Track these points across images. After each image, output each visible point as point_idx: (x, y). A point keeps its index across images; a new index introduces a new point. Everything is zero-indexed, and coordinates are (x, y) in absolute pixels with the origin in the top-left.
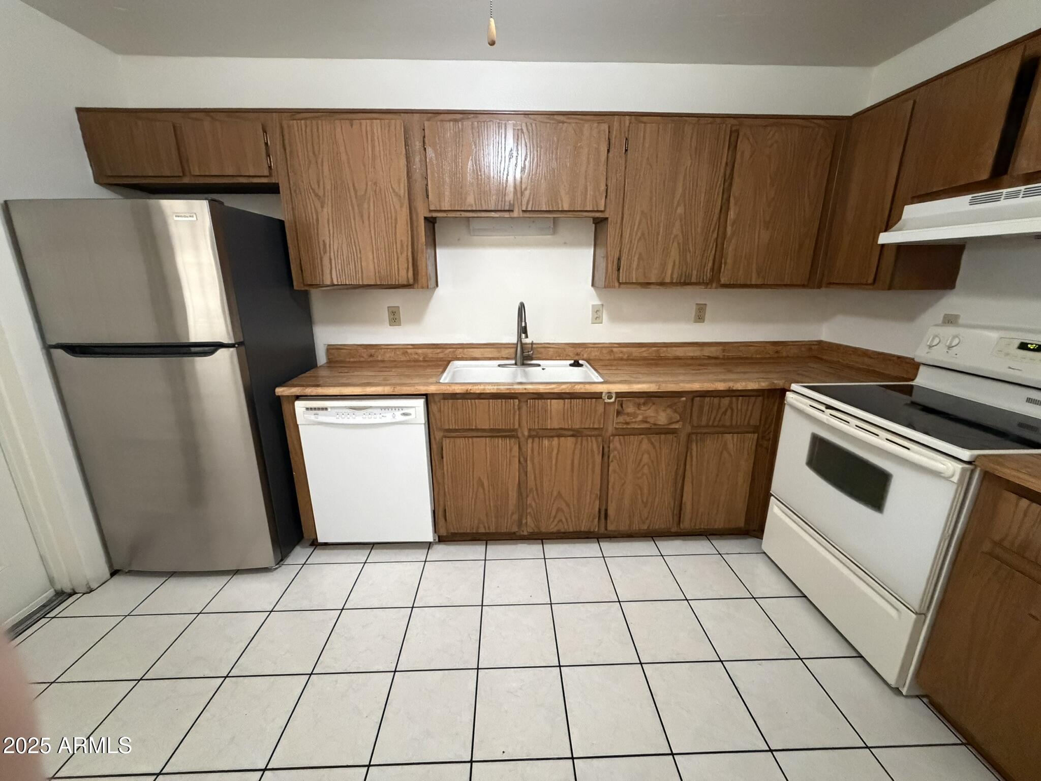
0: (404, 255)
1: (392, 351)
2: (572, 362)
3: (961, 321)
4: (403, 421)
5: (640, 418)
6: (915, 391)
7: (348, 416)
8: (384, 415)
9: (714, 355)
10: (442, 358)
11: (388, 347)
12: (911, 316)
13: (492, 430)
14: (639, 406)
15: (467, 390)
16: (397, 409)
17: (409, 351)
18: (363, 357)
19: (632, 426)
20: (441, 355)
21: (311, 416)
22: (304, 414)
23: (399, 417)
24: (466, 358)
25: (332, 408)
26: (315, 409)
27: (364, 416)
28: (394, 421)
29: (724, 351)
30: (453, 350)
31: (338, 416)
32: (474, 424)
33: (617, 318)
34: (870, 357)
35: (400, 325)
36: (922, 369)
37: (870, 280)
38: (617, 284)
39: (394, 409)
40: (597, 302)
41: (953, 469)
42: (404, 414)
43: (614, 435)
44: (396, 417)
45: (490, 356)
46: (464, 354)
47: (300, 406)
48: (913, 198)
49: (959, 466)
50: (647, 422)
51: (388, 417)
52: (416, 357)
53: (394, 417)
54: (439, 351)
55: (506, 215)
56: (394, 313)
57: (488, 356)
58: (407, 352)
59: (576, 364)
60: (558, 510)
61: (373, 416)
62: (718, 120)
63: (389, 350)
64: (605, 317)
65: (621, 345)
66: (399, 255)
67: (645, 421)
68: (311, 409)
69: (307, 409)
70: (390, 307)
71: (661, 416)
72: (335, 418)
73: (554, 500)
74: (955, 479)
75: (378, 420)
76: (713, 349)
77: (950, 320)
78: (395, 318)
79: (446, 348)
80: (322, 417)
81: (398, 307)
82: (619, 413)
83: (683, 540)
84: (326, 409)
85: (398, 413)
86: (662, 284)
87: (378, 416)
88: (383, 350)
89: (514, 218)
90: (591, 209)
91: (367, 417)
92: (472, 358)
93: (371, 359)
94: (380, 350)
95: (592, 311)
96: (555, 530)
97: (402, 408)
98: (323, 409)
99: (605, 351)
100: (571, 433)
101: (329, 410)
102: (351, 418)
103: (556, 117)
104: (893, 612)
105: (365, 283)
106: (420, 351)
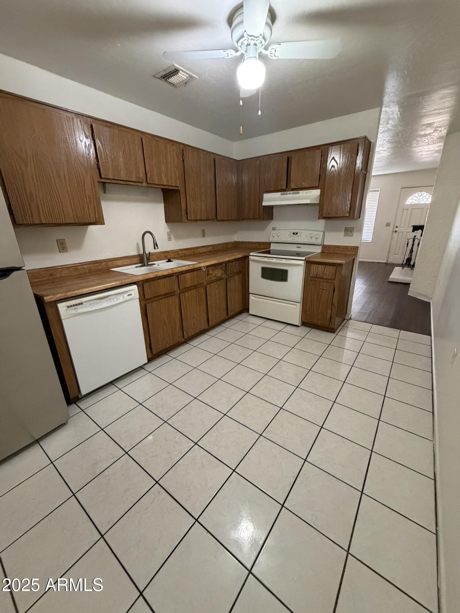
0: (92, 204)
1: (67, 269)
2: (167, 260)
3: (277, 229)
4: (129, 299)
5: (214, 275)
6: (271, 251)
7: (98, 304)
8: (118, 298)
9: (210, 250)
10: (101, 269)
11: (63, 268)
12: (263, 229)
13: (166, 294)
14: (213, 270)
15: (156, 275)
16: (125, 293)
17: (78, 267)
18: (45, 277)
19: (212, 279)
20: (99, 267)
21: (72, 311)
22: (66, 311)
23: (127, 297)
24: (114, 267)
25: (86, 302)
26: (74, 305)
27: (107, 302)
28: (124, 300)
29: (213, 248)
30: (106, 263)
31: (91, 306)
32: (159, 293)
33: (177, 238)
34: (254, 244)
35: (67, 251)
36: (272, 244)
37: (258, 217)
38: (187, 221)
39: (123, 294)
40: (169, 231)
41: (302, 262)
42: (129, 295)
43: (207, 285)
44: (125, 298)
45: (126, 263)
46: (113, 264)
47: (62, 307)
48: (265, 192)
49: (303, 261)
50: (216, 276)
51: (121, 299)
52: (84, 270)
53: (124, 298)
54: (98, 264)
55: (140, 184)
56: (62, 244)
57: (125, 264)
58: (77, 269)
59: (169, 261)
60: (194, 323)
61: (112, 301)
62: (206, 153)
63: (64, 269)
64: (173, 238)
65: (181, 250)
66: (89, 204)
67: (215, 276)
68: (71, 306)
69: (68, 307)
70: (58, 240)
71: (219, 273)
72: (89, 307)
73: (192, 320)
74: (303, 265)
75: (116, 302)
76: (210, 248)
77: (274, 229)
78: (62, 247)
79: (102, 262)
80: (80, 309)
81: (64, 239)
82: (208, 275)
83: (228, 321)
84: (82, 304)
85: (126, 295)
86: (201, 220)
87: (115, 300)
88: (60, 270)
89: (143, 186)
90: (174, 185)
91: (109, 302)
92: (117, 266)
93: (51, 277)
94: (58, 270)
95: (167, 235)
96: (194, 334)
97: (127, 292)
98: (79, 304)
99: (176, 254)
100: (193, 288)
101: (84, 303)
102: (100, 305)
103: (155, 137)
104: (294, 306)
105: (67, 222)
106: (86, 267)
